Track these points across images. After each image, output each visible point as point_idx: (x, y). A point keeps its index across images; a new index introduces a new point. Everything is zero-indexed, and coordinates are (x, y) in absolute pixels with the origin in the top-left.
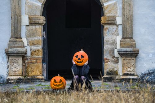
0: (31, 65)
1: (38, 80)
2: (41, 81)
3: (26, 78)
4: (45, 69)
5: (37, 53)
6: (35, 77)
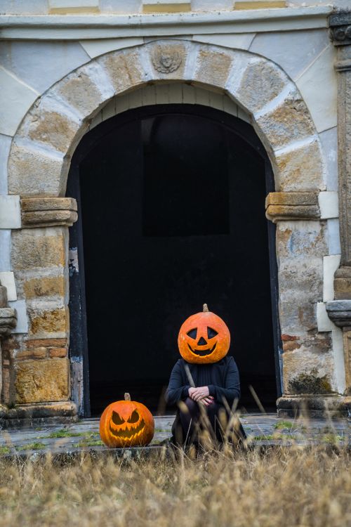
0: (30, 363)
1: (56, 416)
2: (64, 419)
3: (15, 410)
4: (80, 376)
5: (51, 323)
6: (47, 406)
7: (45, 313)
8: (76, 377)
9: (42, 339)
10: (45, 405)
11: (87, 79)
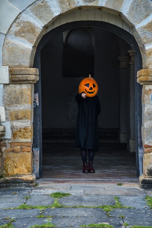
1: (25, 183)
2: (29, 185)
3: (3, 179)
4: (38, 158)
5: (24, 134)
6: (20, 177)
7: (20, 129)
8: (36, 158)
9: (19, 142)
10: (19, 176)
11: (46, 4)
